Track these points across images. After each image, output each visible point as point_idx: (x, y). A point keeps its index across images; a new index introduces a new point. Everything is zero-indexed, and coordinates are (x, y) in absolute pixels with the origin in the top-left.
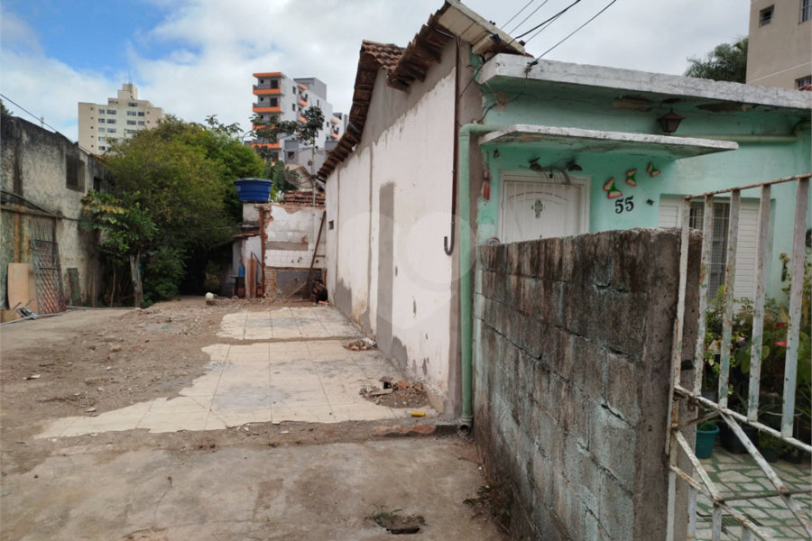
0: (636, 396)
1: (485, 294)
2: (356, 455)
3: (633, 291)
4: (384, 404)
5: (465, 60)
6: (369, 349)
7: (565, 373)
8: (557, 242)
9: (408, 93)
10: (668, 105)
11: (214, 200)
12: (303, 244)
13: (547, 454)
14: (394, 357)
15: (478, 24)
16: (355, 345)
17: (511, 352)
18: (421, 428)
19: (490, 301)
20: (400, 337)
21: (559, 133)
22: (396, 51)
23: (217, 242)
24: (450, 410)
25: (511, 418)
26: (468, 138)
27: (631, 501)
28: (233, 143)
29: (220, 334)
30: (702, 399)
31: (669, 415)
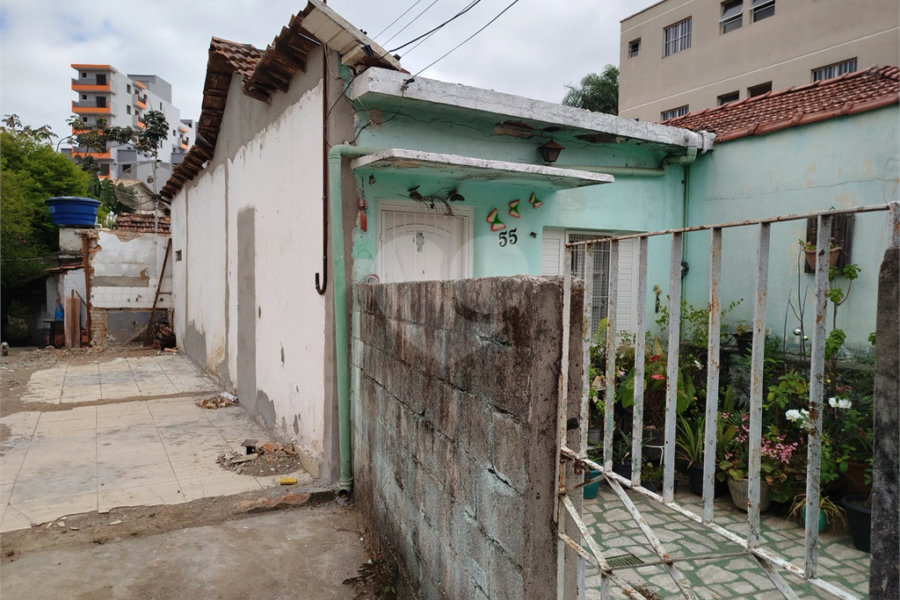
0: (523, 460)
1: (363, 339)
2: (212, 541)
3: (517, 345)
4: (247, 473)
5: (333, 73)
6: (227, 405)
7: (450, 432)
8: (438, 286)
9: (269, 104)
10: (549, 134)
11: (17, 223)
12: (143, 279)
13: (433, 523)
14: (259, 413)
15: (347, 32)
16: (213, 402)
17: (392, 406)
18: (292, 498)
19: (369, 348)
20: (265, 390)
21: (440, 160)
22: (253, 53)
23: (23, 277)
24: (327, 474)
25: (394, 482)
26: (340, 161)
27: (520, 576)
28: (42, 150)
29: (26, 399)
30: (588, 461)
31: (557, 479)
